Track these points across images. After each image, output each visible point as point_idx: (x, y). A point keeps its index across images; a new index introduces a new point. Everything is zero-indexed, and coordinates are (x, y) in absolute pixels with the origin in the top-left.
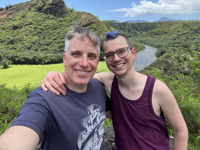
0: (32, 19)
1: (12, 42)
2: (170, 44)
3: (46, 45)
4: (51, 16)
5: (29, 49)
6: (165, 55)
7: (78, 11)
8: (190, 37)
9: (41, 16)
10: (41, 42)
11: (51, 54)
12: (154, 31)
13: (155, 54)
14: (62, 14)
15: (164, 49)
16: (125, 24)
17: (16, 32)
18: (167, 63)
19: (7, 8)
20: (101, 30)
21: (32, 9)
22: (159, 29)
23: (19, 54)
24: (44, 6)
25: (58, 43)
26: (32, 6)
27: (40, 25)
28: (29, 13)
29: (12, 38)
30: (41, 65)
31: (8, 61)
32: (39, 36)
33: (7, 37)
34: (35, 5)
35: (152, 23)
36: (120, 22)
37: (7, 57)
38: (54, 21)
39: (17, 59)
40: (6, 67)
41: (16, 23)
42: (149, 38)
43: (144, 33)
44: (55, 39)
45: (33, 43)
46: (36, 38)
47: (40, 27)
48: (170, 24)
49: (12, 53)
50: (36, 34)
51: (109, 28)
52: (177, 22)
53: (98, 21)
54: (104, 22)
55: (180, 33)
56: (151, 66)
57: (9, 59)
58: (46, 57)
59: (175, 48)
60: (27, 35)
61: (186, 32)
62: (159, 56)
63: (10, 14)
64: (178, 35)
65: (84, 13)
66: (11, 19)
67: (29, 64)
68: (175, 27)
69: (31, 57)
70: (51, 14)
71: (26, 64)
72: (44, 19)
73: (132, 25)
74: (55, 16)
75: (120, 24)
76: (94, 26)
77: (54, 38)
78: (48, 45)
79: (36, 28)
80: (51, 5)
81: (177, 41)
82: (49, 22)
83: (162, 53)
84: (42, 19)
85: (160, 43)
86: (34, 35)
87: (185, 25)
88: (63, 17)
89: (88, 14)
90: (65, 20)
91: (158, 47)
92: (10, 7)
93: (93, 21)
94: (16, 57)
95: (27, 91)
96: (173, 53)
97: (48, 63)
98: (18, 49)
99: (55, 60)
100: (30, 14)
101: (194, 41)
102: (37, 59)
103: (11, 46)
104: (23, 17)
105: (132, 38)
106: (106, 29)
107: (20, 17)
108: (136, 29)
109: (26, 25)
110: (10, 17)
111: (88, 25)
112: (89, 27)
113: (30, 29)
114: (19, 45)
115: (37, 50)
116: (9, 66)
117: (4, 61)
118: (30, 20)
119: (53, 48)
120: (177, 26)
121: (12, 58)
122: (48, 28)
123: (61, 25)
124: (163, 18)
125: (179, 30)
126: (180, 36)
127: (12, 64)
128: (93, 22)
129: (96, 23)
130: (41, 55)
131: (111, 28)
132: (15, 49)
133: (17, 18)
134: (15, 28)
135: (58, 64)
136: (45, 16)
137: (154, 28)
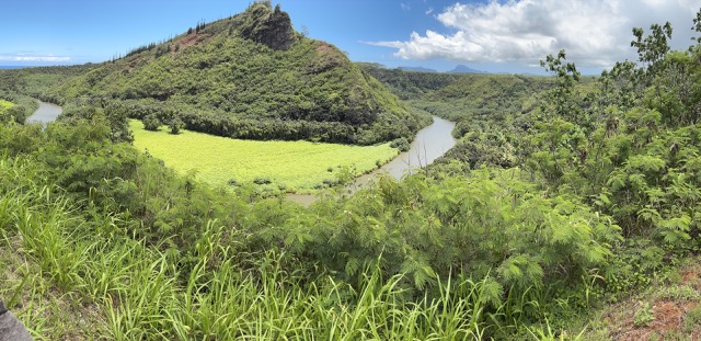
0: (232, 50)
1: (193, 91)
2: (474, 114)
3: (247, 102)
4: (264, 47)
5: (217, 106)
6: (468, 135)
7: (312, 39)
8: (502, 102)
9: (246, 46)
10: (239, 95)
11: (252, 121)
12: (446, 89)
13: (452, 133)
14: (283, 43)
15: (466, 123)
16: (396, 72)
17: (202, 72)
18: (473, 149)
19: (198, 29)
20: (350, 81)
21: (235, 32)
22: (455, 87)
23: (200, 112)
24: (254, 26)
25: (268, 101)
26: (236, 25)
27: (242, 63)
28: (228, 40)
29: (194, 84)
30: (230, 139)
31: (181, 122)
32: (237, 85)
33: (189, 81)
34: (242, 23)
35: (443, 75)
36: (388, 68)
37: (181, 115)
38: (267, 58)
39: (194, 121)
40: (175, 132)
41: (205, 58)
42: (438, 103)
43: (431, 92)
44: (264, 93)
45: (225, 96)
46: (231, 87)
47: (242, 67)
48: (473, 78)
49: (189, 110)
50: (233, 80)
51: (367, 79)
52: (482, 76)
53: (348, 63)
54: (359, 64)
55: (487, 96)
56: (446, 155)
57: (183, 120)
58: (243, 126)
59: (484, 122)
60: (218, 81)
61: (495, 93)
62: (458, 138)
63: (200, 41)
64: (486, 99)
65: (322, 44)
66: (200, 50)
67: (210, 133)
68: (479, 84)
69: (216, 122)
70: (263, 42)
71: (206, 132)
72: (252, 51)
73: (410, 75)
74: (270, 47)
75: (387, 71)
76: (339, 71)
77: (261, 89)
78: (249, 103)
79: (234, 68)
80: (266, 24)
81: (485, 109)
82: (258, 58)
83: (464, 132)
84: (247, 52)
85: (458, 113)
86: (229, 82)
87: (494, 82)
88: (285, 50)
89: (330, 46)
90: (287, 56)
91: (457, 120)
92: (203, 27)
93: (338, 61)
94: (194, 118)
95: (189, 186)
96: (481, 131)
97: (243, 137)
98: (199, 105)
99: (257, 133)
100: (230, 42)
101: (509, 110)
102: (227, 125)
103: (191, 97)
104: (219, 46)
105: (410, 101)
106: (362, 79)
107: (213, 47)
108: (417, 83)
109: (220, 62)
110: (200, 45)
111: (328, 68)
112: (328, 73)
113: (226, 70)
114: (203, 97)
115: (229, 110)
116: (181, 131)
117: (174, 121)
118: (228, 53)
119: (257, 110)
120: (482, 81)
121: (187, 117)
122: (255, 69)
123: (277, 66)
124: (458, 67)
125: (486, 90)
126: (488, 102)
127: (185, 129)
128: (336, 64)
129: (344, 65)
130: (234, 119)
131: (371, 77)
132: (195, 103)
133: (210, 47)
134: (203, 65)
135: (262, 142)
136: (252, 46)
137: (447, 84)
